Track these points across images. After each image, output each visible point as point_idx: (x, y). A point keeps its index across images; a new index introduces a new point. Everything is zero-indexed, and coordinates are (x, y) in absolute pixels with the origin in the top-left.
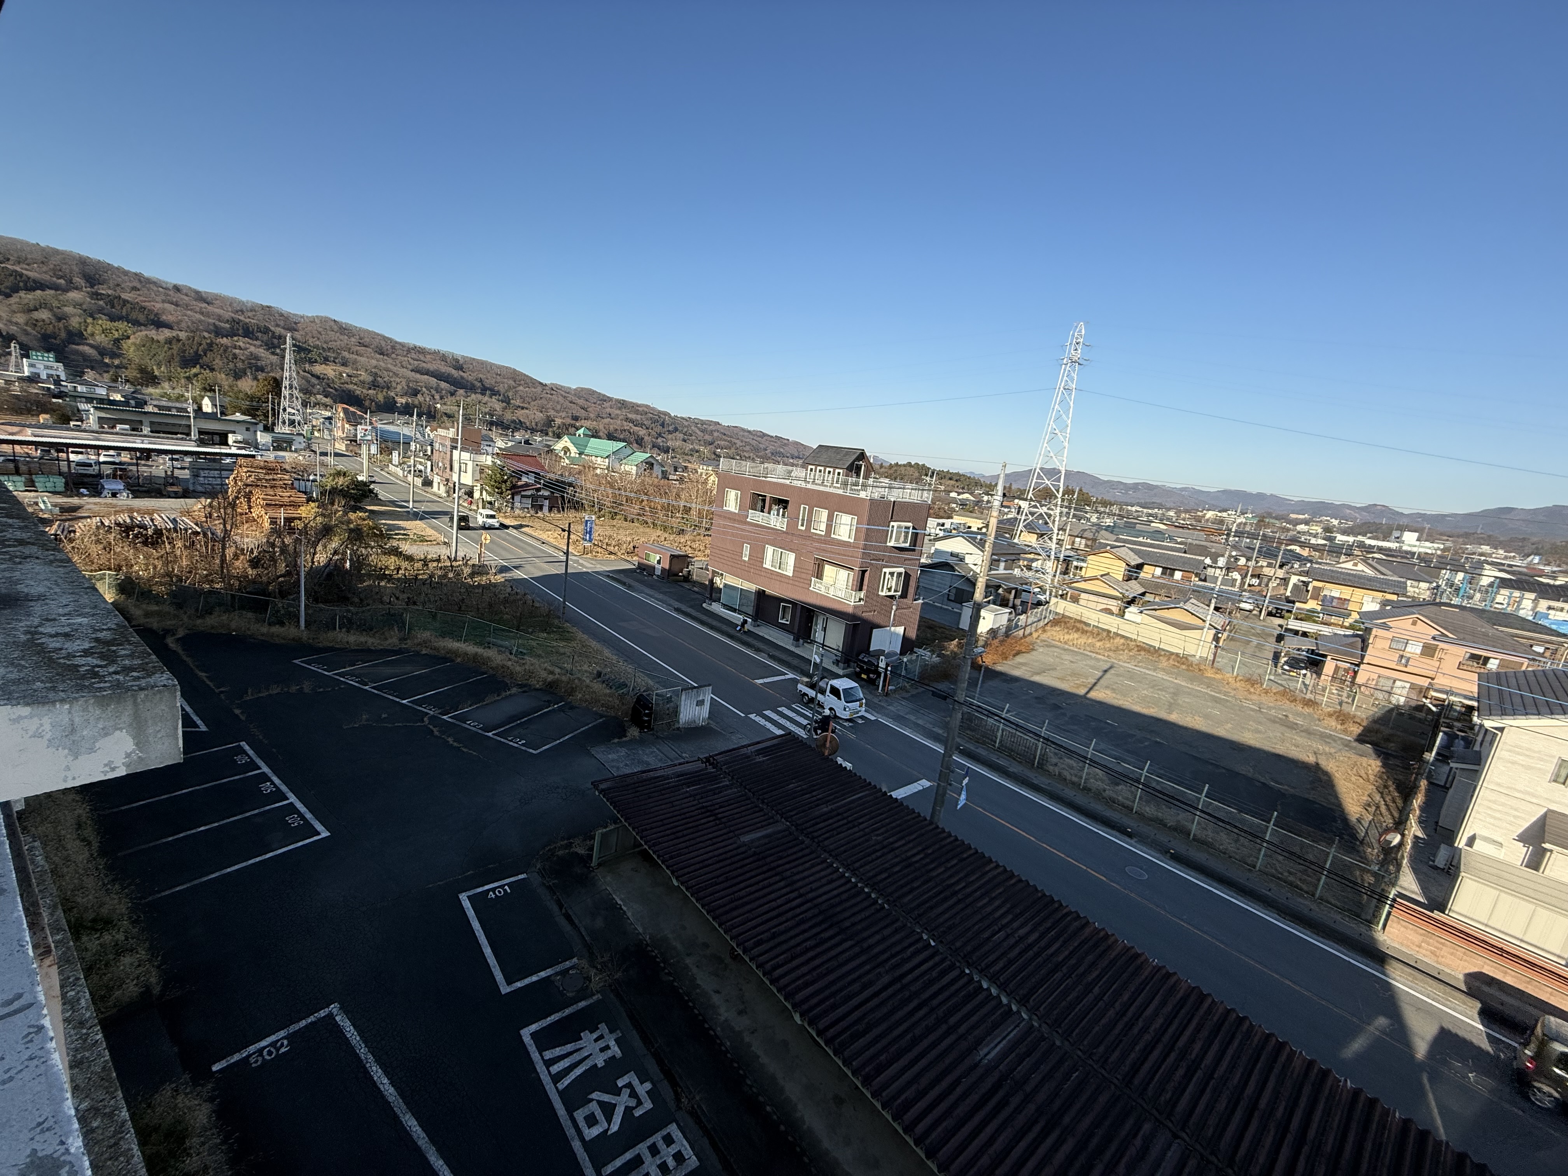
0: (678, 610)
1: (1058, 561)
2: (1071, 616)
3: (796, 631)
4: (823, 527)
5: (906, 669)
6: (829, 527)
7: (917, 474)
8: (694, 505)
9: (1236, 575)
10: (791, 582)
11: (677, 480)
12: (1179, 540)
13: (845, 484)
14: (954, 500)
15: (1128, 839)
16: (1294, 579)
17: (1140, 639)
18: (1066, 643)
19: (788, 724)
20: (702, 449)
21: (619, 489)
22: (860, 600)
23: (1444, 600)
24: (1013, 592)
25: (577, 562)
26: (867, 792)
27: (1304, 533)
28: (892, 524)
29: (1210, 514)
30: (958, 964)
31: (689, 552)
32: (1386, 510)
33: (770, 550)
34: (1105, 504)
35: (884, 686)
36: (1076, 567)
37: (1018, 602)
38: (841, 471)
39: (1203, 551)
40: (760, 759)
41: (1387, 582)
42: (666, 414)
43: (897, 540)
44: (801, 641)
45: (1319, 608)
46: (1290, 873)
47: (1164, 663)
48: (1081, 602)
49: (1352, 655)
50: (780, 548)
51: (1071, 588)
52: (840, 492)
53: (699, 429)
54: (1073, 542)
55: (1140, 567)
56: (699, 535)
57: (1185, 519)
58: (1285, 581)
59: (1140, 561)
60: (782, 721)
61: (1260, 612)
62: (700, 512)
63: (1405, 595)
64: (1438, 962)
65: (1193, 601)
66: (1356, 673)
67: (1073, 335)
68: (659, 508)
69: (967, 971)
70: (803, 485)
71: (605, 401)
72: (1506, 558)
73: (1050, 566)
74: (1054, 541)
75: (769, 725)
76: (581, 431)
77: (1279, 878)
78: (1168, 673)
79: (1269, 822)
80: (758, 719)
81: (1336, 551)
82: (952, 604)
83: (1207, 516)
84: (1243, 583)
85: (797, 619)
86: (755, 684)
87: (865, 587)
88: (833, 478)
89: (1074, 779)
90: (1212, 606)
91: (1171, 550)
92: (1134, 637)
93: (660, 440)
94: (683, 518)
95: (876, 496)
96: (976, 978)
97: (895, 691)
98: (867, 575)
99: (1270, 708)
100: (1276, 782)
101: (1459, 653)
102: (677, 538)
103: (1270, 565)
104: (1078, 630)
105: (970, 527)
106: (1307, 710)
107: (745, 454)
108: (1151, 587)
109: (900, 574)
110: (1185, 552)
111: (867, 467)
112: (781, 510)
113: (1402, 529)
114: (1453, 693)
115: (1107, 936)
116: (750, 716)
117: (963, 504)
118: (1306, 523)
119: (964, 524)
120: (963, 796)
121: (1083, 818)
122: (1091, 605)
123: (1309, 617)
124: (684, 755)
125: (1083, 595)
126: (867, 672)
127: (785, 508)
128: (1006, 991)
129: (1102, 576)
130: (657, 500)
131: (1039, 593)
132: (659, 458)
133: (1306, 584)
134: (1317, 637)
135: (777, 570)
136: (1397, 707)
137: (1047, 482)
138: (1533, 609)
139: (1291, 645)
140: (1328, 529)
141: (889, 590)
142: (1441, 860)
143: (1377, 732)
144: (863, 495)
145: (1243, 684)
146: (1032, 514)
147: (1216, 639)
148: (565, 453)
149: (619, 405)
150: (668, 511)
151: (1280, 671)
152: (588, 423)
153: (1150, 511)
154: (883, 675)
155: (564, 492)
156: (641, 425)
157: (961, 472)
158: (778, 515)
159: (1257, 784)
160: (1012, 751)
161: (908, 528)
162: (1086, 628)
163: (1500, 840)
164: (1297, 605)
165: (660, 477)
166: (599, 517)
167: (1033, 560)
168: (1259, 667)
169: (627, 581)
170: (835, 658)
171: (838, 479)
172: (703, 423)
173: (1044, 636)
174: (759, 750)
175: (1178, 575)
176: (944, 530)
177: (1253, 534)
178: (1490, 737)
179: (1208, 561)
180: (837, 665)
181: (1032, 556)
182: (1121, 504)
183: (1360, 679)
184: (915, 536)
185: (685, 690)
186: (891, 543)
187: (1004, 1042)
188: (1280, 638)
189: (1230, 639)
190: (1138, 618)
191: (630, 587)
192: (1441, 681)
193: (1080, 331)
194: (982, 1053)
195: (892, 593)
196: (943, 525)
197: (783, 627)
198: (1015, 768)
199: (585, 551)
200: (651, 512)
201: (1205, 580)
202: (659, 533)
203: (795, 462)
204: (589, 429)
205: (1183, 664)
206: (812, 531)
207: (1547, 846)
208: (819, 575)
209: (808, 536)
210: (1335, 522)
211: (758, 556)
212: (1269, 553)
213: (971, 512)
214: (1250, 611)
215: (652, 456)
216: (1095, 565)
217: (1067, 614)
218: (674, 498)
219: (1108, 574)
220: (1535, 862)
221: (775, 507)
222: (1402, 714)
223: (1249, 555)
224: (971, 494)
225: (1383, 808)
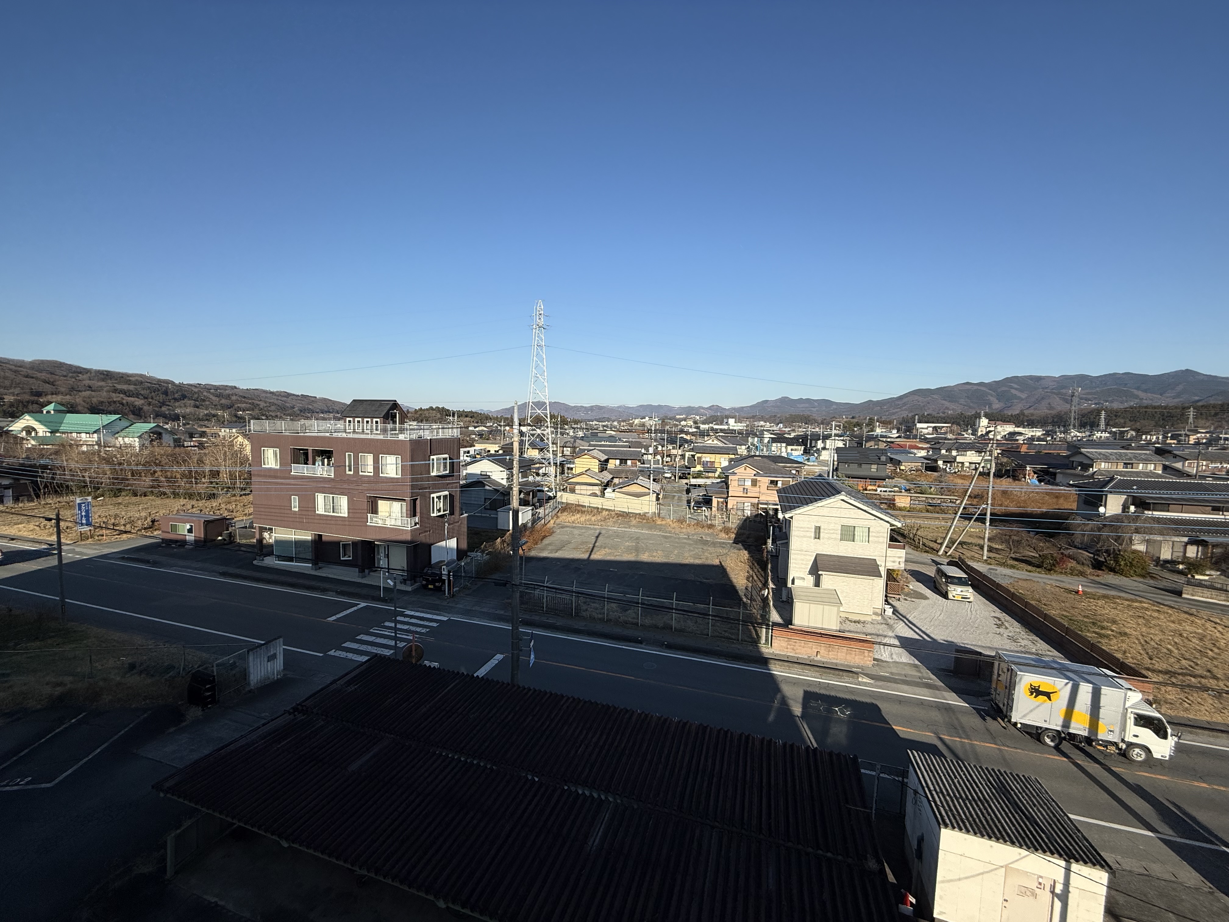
0: (224, 574)
1: (556, 466)
2: (572, 502)
3: (360, 564)
4: (370, 469)
5: (465, 572)
6: (376, 468)
7: (439, 416)
8: (222, 469)
9: (659, 457)
10: (347, 523)
11: (195, 446)
12: (624, 440)
13: (384, 431)
14: (473, 433)
15: (640, 645)
16: (687, 454)
17: (616, 509)
18: (573, 522)
19: (369, 649)
20: (220, 413)
21: (120, 464)
22: (416, 524)
23: (753, 454)
24: (531, 493)
25: (73, 551)
26: (458, 681)
27: (685, 426)
28: (432, 457)
29: (637, 421)
30: (558, 786)
31: (226, 514)
32: (718, 408)
33: (320, 498)
34: (576, 422)
35: (449, 589)
36: (568, 468)
37: (536, 500)
38: (378, 420)
39: (639, 445)
40: (352, 688)
41: (728, 448)
42: (167, 382)
43: (438, 470)
44: (367, 571)
45: (702, 469)
46: (725, 631)
47: (634, 522)
48: (577, 492)
49: (722, 493)
50: (332, 493)
51: (569, 484)
52: (381, 437)
53: (213, 394)
54: (563, 451)
55: (607, 461)
56: (235, 495)
57: (624, 426)
58: (683, 456)
59: (606, 457)
60: (363, 648)
61: (675, 477)
62: (232, 475)
63: (738, 455)
64: (796, 653)
65: (641, 478)
66: (727, 503)
67: (536, 309)
68: (178, 476)
69: (566, 788)
70: (344, 435)
71: (80, 373)
72: (771, 427)
73: (552, 470)
74: (551, 452)
75: (350, 656)
76: (51, 407)
77: (721, 637)
78: (637, 528)
79: (709, 605)
80: (339, 653)
81: (703, 434)
82: (489, 511)
83: (635, 423)
84: (663, 461)
85: (360, 552)
86: (329, 623)
87: (418, 514)
88: (372, 426)
89: (600, 616)
90: (652, 479)
91: (621, 446)
92: (613, 508)
93: (163, 409)
94: (211, 483)
95: (414, 437)
96: (573, 789)
97: (459, 591)
98: (418, 502)
99: (693, 535)
100: (707, 579)
101: (765, 481)
102: (208, 504)
103: (674, 448)
104: (579, 511)
105: (489, 451)
106: (711, 531)
107: (271, 413)
108: (616, 474)
109: (445, 497)
110: (630, 447)
111: (400, 414)
112: (326, 460)
113: (728, 417)
114: (769, 504)
115: (646, 716)
116: (329, 653)
117: (481, 435)
118: (685, 420)
119: (485, 449)
120: (532, 656)
121: (611, 642)
122: (583, 492)
123: (698, 475)
124: (263, 715)
125: (577, 487)
126: (433, 582)
127: (329, 458)
128: (595, 788)
129: (586, 471)
130: (175, 469)
131: (548, 491)
132: (166, 426)
133: (693, 456)
134: (705, 486)
135: (332, 514)
136: (748, 517)
137: (539, 411)
138: (786, 451)
139: (695, 494)
140: (695, 422)
141: (439, 511)
142: (784, 598)
143: (743, 534)
144: (401, 437)
145: (677, 524)
146: (533, 435)
147: (658, 499)
148: (29, 432)
149: (102, 376)
150: (191, 477)
151: (692, 511)
152: (59, 398)
153: (604, 424)
154: (447, 581)
155: (36, 477)
156: (137, 395)
157: (473, 410)
158: (323, 464)
159: (698, 583)
160: (556, 610)
161: (445, 459)
162: (583, 509)
163: (803, 576)
164: (692, 469)
165: (172, 445)
166: (95, 498)
167: (539, 468)
168: (683, 511)
169: (151, 558)
170: (401, 578)
171: (377, 427)
172: (217, 388)
173: (558, 521)
174: (348, 681)
175: (629, 462)
176: (470, 456)
177: (661, 430)
178: (788, 523)
179: (643, 451)
180: (405, 584)
181: (537, 465)
182: (585, 421)
183: (729, 506)
184: (452, 465)
185: (252, 650)
186: (434, 473)
187: (603, 826)
188: (688, 491)
189: (665, 497)
190: (613, 495)
191: (155, 564)
192: (763, 498)
193: (540, 306)
194: (590, 843)
195: (442, 513)
196: (468, 452)
197: (346, 564)
198: (560, 622)
199: (83, 537)
200: (168, 481)
201: (644, 463)
202: (182, 501)
203: (326, 416)
204: (62, 404)
205: (644, 519)
206: (361, 473)
207: (820, 573)
208: (374, 510)
209: (358, 480)
210: (698, 418)
211: (309, 504)
212: (672, 441)
213: (487, 439)
214: (670, 478)
215: (158, 426)
216: (581, 464)
217: (569, 502)
218: (196, 465)
219: (589, 469)
220: (817, 584)
221: (319, 459)
222: (750, 521)
223: (662, 443)
224: (485, 427)
225: (755, 578)
